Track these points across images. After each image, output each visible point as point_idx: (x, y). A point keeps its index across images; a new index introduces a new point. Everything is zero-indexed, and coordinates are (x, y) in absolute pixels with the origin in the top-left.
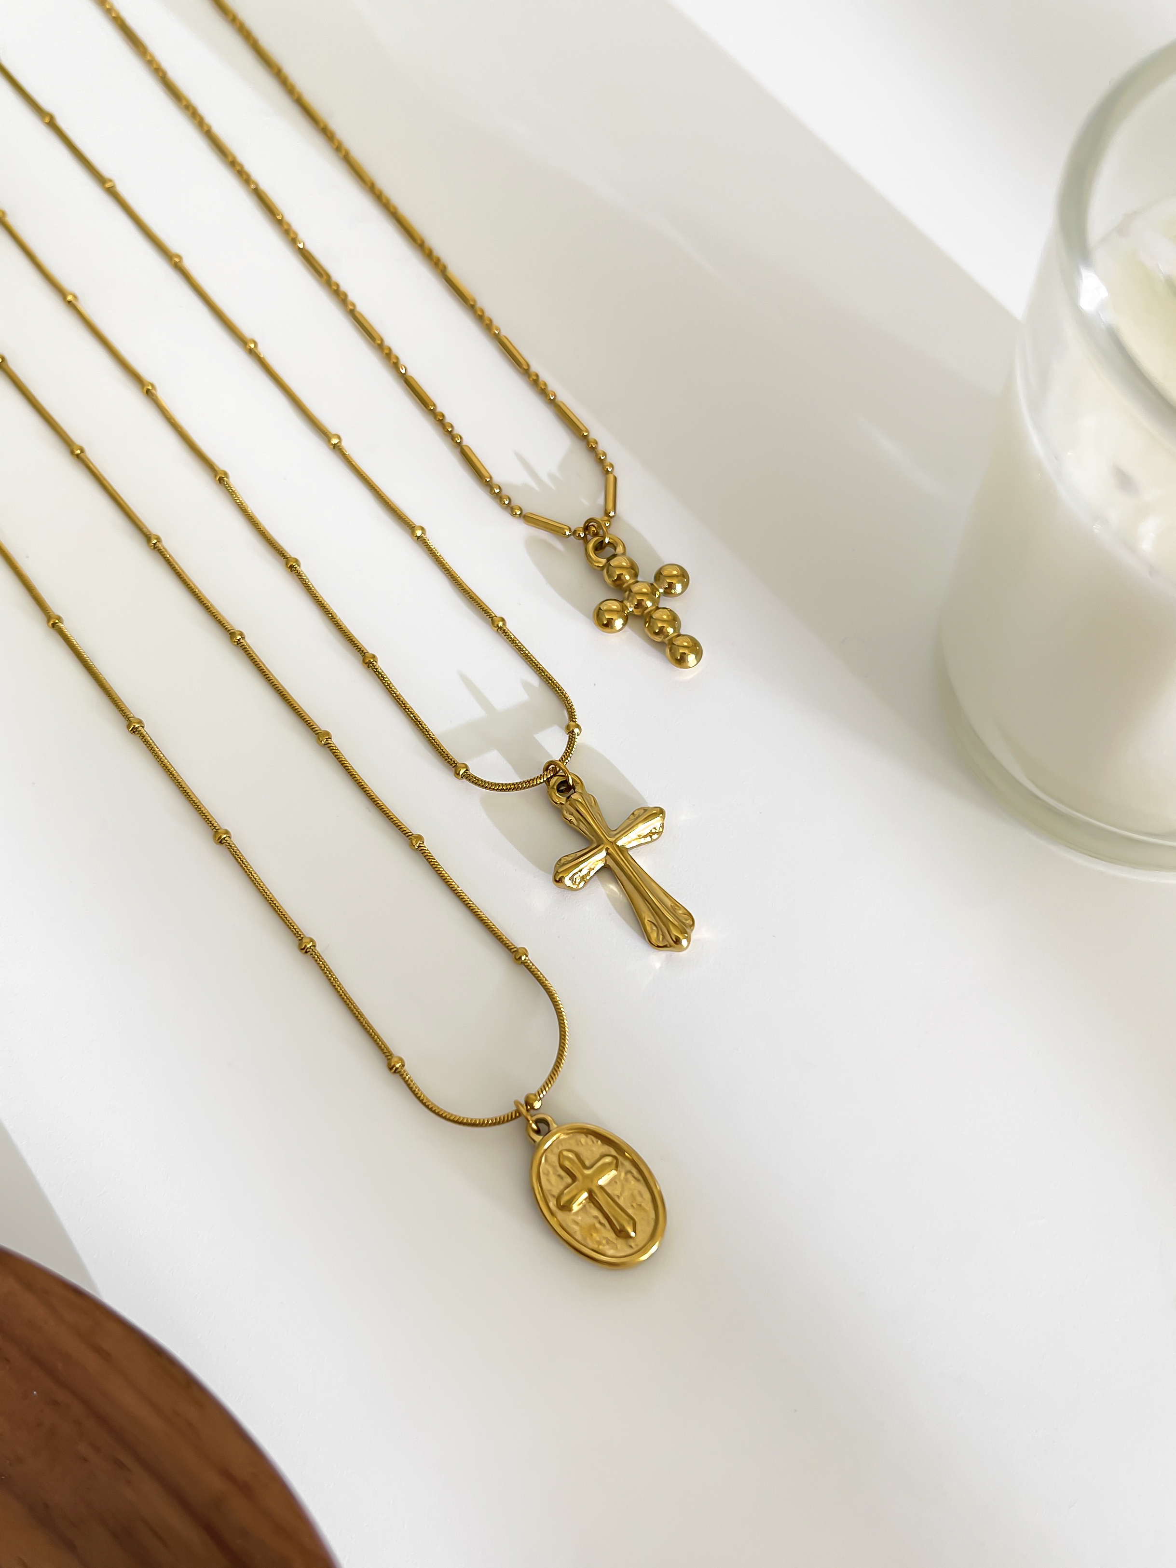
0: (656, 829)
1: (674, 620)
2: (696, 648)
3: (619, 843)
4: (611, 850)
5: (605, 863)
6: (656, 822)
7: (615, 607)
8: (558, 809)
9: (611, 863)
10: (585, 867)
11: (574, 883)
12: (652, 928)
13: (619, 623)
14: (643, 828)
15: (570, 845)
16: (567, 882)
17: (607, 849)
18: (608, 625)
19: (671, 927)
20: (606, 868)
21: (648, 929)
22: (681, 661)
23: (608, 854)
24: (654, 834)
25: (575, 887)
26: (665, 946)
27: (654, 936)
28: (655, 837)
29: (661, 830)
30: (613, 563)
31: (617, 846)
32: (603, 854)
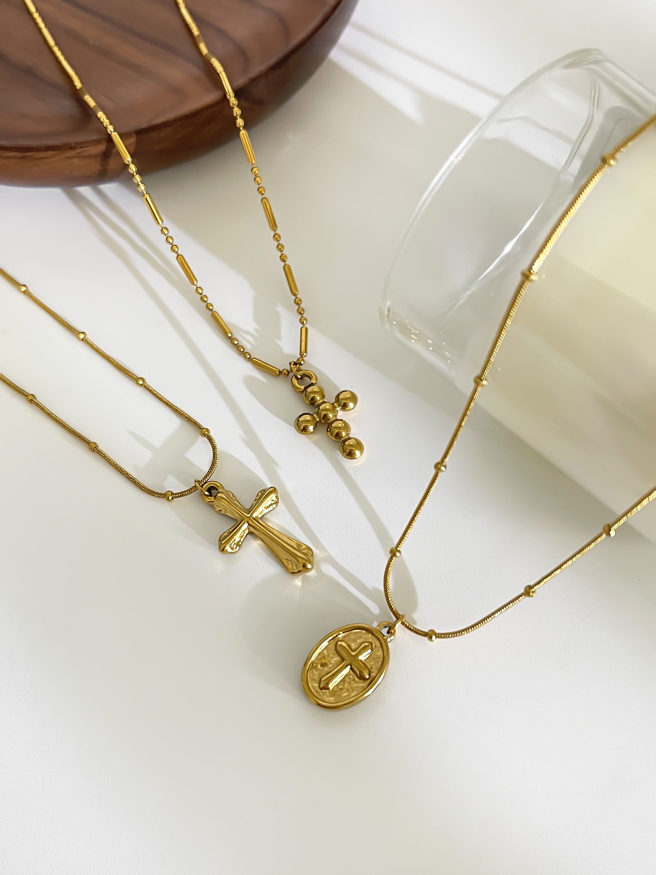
0: (274, 501)
1: (347, 427)
2: (359, 445)
3: (254, 516)
4: (250, 522)
5: (249, 530)
6: (273, 496)
7: (308, 418)
8: (211, 505)
9: (252, 530)
10: (237, 538)
11: (232, 549)
12: (288, 563)
13: (311, 428)
14: (268, 502)
15: (226, 526)
16: (228, 548)
17: (248, 522)
18: (304, 430)
19: (300, 559)
20: (250, 533)
21: (286, 564)
22: (350, 455)
23: (249, 525)
24: (274, 504)
25: (234, 551)
26: (299, 572)
27: (290, 566)
28: (274, 506)
29: (277, 500)
30: (309, 389)
31: (254, 518)
32: (246, 525)
